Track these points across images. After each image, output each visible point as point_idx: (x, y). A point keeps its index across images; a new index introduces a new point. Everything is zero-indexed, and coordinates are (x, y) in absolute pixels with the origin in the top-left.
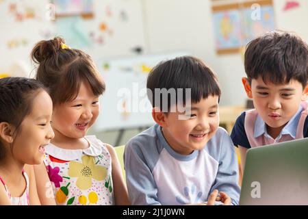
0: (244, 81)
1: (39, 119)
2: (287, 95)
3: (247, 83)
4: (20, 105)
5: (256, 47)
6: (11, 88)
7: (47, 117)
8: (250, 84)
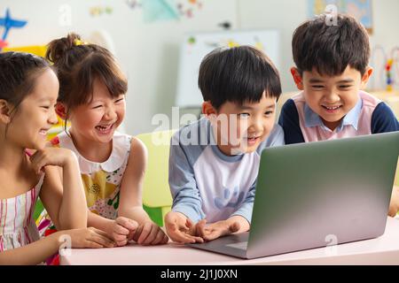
0: (293, 72)
1: (42, 100)
2: (344, 87)
3: (298, 74)
4: (22, 83)
5: (305, 34)
6: (15, 63)
7: (51, 100)
8: (301, 76)
